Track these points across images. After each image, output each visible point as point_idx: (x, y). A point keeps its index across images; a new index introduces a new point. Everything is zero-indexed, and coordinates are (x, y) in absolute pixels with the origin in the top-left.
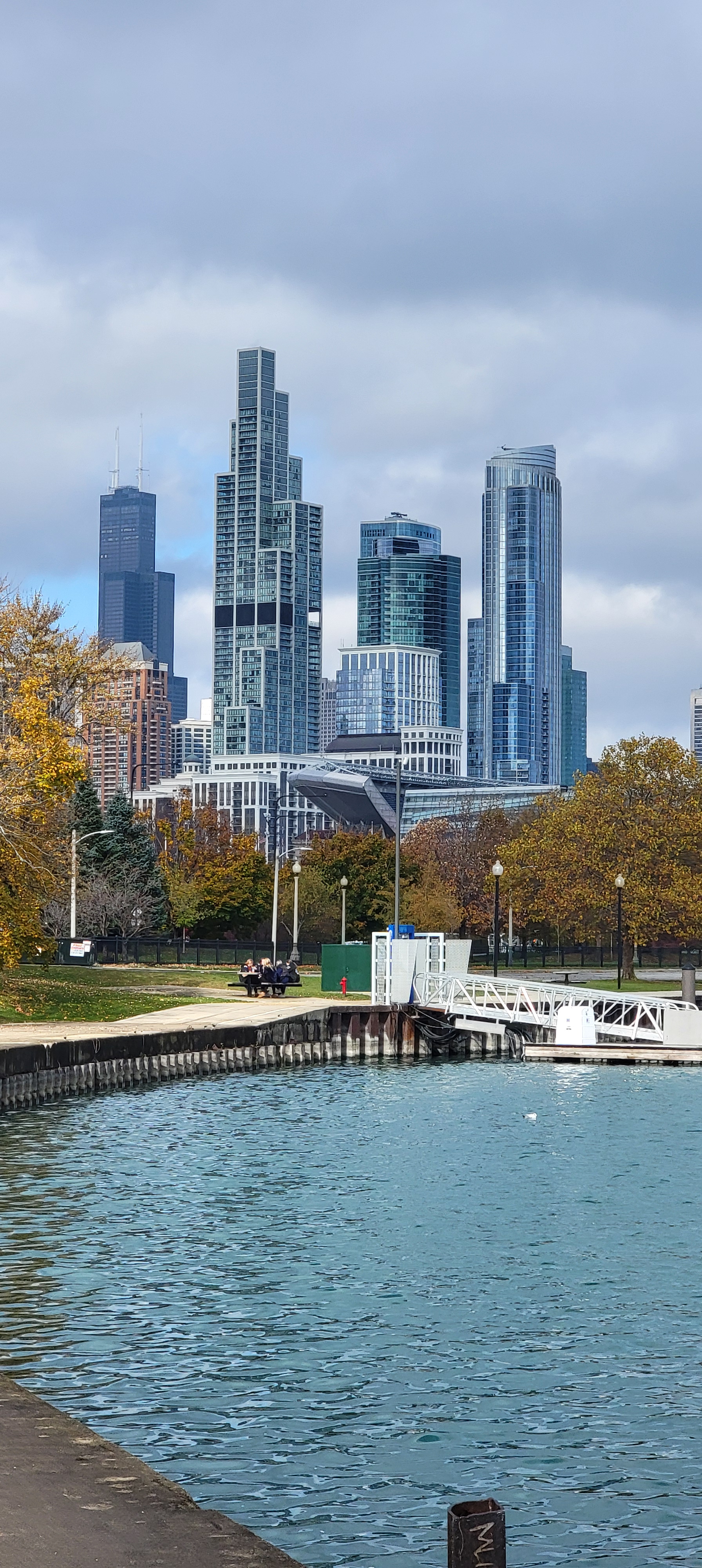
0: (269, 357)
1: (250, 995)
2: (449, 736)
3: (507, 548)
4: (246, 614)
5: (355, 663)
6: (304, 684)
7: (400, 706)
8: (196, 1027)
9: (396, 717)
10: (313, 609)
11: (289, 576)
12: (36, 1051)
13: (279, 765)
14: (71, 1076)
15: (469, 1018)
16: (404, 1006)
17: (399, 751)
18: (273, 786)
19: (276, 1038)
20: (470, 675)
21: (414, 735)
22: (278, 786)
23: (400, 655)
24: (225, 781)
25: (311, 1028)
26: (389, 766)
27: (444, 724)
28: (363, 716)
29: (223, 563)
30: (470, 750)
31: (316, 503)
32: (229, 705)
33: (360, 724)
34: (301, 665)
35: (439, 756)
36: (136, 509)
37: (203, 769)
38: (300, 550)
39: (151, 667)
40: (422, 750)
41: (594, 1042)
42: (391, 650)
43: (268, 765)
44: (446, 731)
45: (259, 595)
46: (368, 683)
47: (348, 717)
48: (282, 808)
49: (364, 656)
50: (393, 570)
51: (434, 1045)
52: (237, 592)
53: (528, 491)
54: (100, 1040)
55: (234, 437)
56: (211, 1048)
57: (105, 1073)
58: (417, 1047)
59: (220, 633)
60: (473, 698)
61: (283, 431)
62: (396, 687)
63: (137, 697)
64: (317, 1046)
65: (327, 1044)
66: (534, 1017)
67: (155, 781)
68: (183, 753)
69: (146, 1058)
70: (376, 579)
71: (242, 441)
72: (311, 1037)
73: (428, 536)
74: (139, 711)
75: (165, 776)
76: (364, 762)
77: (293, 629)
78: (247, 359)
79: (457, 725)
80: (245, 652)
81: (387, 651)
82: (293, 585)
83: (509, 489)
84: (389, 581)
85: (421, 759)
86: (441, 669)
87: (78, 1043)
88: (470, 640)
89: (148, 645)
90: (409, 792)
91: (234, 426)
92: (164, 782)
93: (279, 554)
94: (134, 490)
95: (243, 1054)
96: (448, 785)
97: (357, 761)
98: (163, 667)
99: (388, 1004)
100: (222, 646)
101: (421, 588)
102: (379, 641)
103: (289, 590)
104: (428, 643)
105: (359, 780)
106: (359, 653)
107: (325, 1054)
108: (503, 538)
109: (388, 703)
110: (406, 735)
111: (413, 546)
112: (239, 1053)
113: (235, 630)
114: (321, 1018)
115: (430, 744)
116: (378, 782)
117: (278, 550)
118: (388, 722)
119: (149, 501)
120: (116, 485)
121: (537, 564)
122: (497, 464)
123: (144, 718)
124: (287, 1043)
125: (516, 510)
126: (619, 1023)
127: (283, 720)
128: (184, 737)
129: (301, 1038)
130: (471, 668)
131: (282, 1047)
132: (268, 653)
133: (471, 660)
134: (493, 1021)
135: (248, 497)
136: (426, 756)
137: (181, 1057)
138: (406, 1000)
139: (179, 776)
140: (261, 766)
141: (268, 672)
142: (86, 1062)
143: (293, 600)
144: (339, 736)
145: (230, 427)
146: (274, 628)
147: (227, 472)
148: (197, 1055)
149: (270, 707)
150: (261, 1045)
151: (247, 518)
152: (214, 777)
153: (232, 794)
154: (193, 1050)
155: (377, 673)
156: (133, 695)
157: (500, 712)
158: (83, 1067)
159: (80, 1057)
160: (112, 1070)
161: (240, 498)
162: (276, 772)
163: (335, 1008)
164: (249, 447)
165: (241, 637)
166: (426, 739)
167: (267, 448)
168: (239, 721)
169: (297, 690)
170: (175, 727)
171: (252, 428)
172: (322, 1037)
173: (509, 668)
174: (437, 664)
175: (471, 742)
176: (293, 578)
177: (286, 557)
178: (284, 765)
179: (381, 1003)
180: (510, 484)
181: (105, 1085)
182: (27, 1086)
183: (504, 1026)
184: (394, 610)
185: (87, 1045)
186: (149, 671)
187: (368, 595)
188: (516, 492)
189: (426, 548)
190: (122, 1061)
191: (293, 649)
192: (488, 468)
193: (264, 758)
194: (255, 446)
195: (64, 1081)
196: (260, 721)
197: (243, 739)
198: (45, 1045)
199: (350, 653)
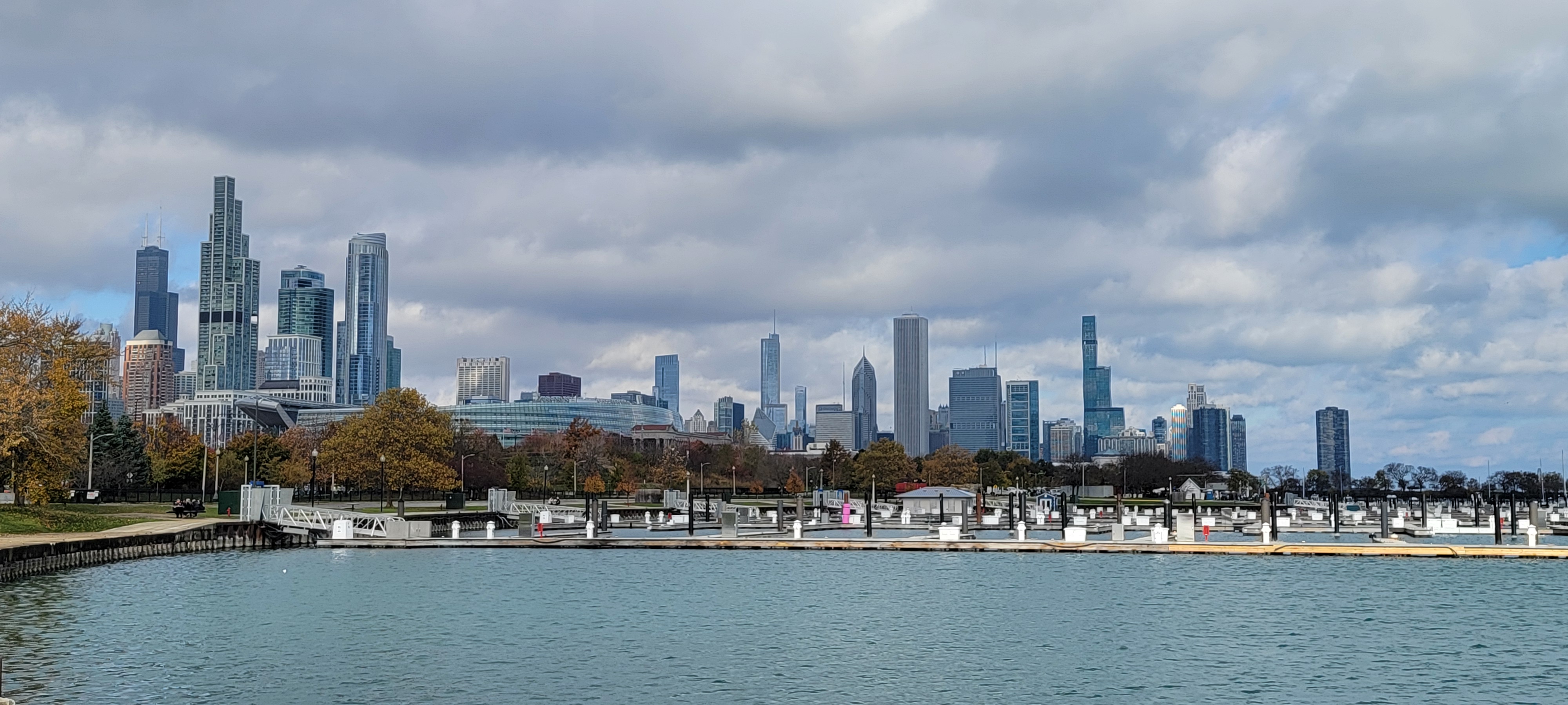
0: (231, 181)
1: (178, 517)
2: (325, 382)
3: (359, 285)
4: (216, 317)
5: (275, 345)
6: (248, 354)
7: (300, 366)
8: (141, 534)
9: (297, 372)
10: (253, 315)
11: (241, 297)
12: (46, 547)
13: (232, 396)
14: (66, 559)
15: (291, 527)
16: (257, 522)
17: (298, 389)
18: (229, 407)
19: (186, 539)
20: (338, 350)
21: (306, 381)
22: (232, 407)
23: (300, 339)
24: (202, 404)
25: (206, 533)
26: (293, 397)
27: (323, 376)
28: (280, 371)
29: (204, 288)
30: (337, 389)
31: (257, 259)
32: (207, 364)
33: (277, 375)
34: (247, 344)
35: (320, 392)
36: (157, 258)
37: (191, 398)
38: (247, 283)
39: (163, 343)
40: (311, 389)
41: (352, 538)
42: (294, 337)
43: (227, 396)
44: (324, 379)
45: (224, 307)
46: (282, 353)
47: (271, 371)
48: (234, 418)
49: (280, 340)
50: (298, 296)
51: (273, 540)
52: (212, 306)
53: (371, 256)
54: (85, 541)
55: (211, 223)
56: (148, 544)
57: (86, 557)
58: (264, 542)
59: (202, 326)
60: (339, 363)
61: (239, 220)
62: (298, 356)
63: (155, 359)
64: (209, 542)
65: (215, 541)
66: (324, 526)
67: (164, 404)
68: (180, 389)
69: (110, 550)
70: (289, 300)
71: (216, 225)
72: (206, 538)
73: (318, 278)
74: (155, 367)
75: (170, 401)
76: (279, 395)
77: (242, 325)
78: (219, 181)
79: (330, 376)
80: (216, 337)
81: (293, 338)
82: (243, 302)
83: (361, 255)
84: (295, 301)
85: (310, 394)
86: (323, 347)
87: (70, 543)
88: (338, 332)
89: (162, 331)
90: (300, 411)
91: (211, 217)
92: (168, 404)
93: (235, 286)
94: (156, 248)
95: (167, 547)
96: (324, 407)
97: (276, 395)
98: (170, 344)
99: (248, 520)
100: (203, 332)
101: (313, 305)
102: (289, 332)
103: (241, 305)
104: (316, 334)
105: (274, 404)
106: (278, 338)
107: (213, 546)
108: (357, 280)
109: (293, 364)
110: (302, 381)
111: (309, 283)
112: (164, 546)
113: (210, 325)
114: (212, 528)
115: (315, 386)
116: (284, 406)
117: (235, 284)
118: (293, 374)
119: (165, 254)
120: (145, 245)
121: (375, 294)
122: (355, 242)
123: (159, 370)
124: (193, 541)
125: (363, 266)
126: (366, 528)
127: (236, 373)
128: (181, 381)
129: (200, 538)
130: (338, 346)
131: (189, 543)
132: (228, 337)
133: (338, 343)
134: (302, 528)
135: (219, 255)
136: (312, 392)
137: (131, 549)
138: (258, 519)
139: (177, 401)
140: (223, 396)
141: (228, 347)
142: (75, 552)
143: (243, 310)
144: (266, 381)
145: (209, 217)
146: (232, 324)
147: (207, 241)
148: (140, 548)
149: (229, 366)
150: (178, 542)
151: (218, 266)
152: (196, 402)
153: (206, 411)
154: (139, 545)
155: (287, 348)
156: (152, 358)
157: (353, 370)
158: (73, 554)
159: (72, 549)
160: (90, 556)
161: (215, 255)
162: (231, 399)
163: (220, 523)
164: (220, 228)
165: (214, 328)
166: (313, 383)
167: (230, 230)
168: (212, 373)
169: (244, 357)
170: (176, 375)
171: (221, 218)
172: (212, 538)
173: (359, 347)
174: (320, 344)
175: (338, 385)
176: (243, 298)
177: (240, 288)
178: (235, 396)
179: (245, 520)
180: (362, 252)
181: (85, 563)
182: (39, 564)
183: (308, 531)
184: (297, 316)
185: (76, 544)
186: (162, 345)
187: (284, 308)
188: (364, 257)
189: (316, 284)
190: (96, 551)
191: (242, 336)
192: (350, 245)
193: (224, 393)
194: (223, 228)
195: (61, 561)
196: (224, 372)
197: (214, 382)
198: (51, 544)
199: (273, 338)
